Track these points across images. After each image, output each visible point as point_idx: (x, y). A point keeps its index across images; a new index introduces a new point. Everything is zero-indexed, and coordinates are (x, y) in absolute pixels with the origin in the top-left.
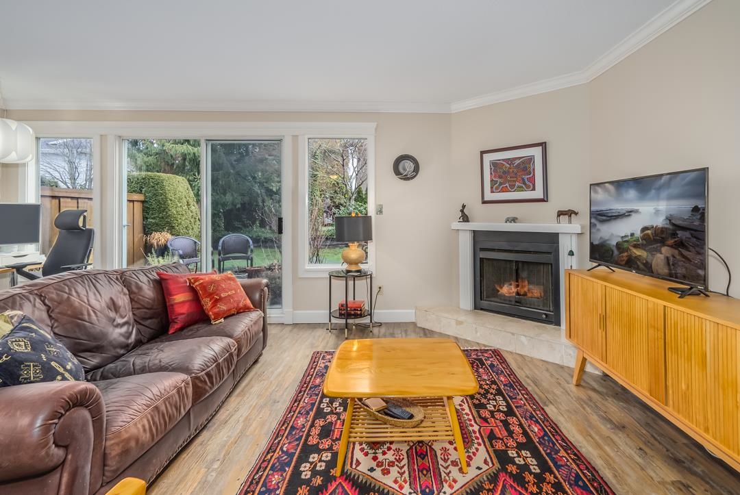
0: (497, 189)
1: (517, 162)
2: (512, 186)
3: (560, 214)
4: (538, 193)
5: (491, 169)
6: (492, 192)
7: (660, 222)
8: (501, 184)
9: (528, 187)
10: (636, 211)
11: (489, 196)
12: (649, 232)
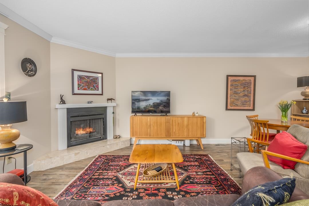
0: (81, 88)
1: (91, 78)
2: (89, 88)
3: (108, 100)
4: (100, 92)
5: (78, 79)
6: (79, 89)
7: (158, 101)
8: (83, 86)
9: (96, 89)
10: (151, 99)
11: (76, 91)
12: (155, 104)
